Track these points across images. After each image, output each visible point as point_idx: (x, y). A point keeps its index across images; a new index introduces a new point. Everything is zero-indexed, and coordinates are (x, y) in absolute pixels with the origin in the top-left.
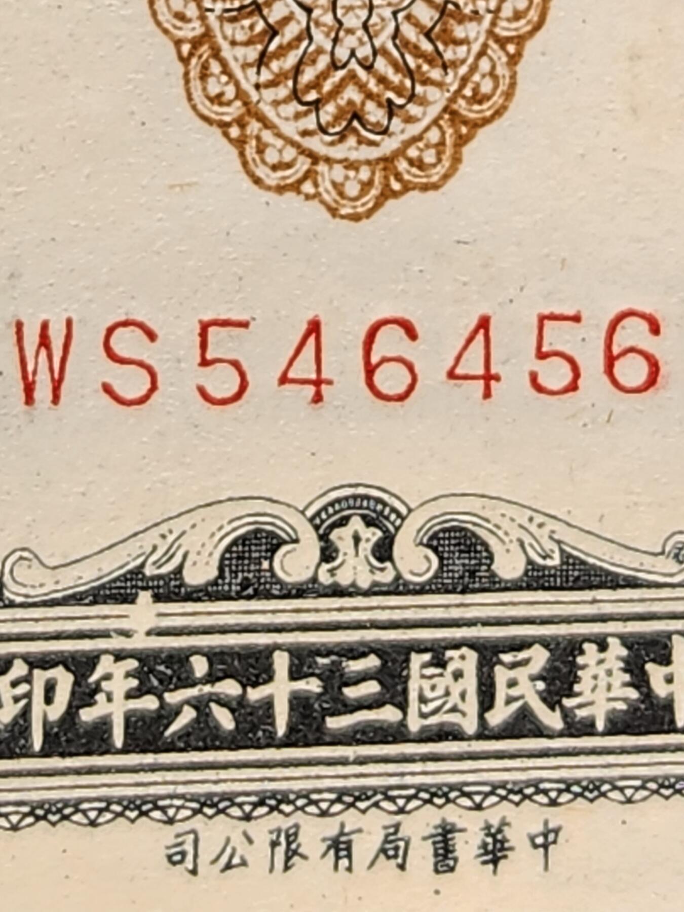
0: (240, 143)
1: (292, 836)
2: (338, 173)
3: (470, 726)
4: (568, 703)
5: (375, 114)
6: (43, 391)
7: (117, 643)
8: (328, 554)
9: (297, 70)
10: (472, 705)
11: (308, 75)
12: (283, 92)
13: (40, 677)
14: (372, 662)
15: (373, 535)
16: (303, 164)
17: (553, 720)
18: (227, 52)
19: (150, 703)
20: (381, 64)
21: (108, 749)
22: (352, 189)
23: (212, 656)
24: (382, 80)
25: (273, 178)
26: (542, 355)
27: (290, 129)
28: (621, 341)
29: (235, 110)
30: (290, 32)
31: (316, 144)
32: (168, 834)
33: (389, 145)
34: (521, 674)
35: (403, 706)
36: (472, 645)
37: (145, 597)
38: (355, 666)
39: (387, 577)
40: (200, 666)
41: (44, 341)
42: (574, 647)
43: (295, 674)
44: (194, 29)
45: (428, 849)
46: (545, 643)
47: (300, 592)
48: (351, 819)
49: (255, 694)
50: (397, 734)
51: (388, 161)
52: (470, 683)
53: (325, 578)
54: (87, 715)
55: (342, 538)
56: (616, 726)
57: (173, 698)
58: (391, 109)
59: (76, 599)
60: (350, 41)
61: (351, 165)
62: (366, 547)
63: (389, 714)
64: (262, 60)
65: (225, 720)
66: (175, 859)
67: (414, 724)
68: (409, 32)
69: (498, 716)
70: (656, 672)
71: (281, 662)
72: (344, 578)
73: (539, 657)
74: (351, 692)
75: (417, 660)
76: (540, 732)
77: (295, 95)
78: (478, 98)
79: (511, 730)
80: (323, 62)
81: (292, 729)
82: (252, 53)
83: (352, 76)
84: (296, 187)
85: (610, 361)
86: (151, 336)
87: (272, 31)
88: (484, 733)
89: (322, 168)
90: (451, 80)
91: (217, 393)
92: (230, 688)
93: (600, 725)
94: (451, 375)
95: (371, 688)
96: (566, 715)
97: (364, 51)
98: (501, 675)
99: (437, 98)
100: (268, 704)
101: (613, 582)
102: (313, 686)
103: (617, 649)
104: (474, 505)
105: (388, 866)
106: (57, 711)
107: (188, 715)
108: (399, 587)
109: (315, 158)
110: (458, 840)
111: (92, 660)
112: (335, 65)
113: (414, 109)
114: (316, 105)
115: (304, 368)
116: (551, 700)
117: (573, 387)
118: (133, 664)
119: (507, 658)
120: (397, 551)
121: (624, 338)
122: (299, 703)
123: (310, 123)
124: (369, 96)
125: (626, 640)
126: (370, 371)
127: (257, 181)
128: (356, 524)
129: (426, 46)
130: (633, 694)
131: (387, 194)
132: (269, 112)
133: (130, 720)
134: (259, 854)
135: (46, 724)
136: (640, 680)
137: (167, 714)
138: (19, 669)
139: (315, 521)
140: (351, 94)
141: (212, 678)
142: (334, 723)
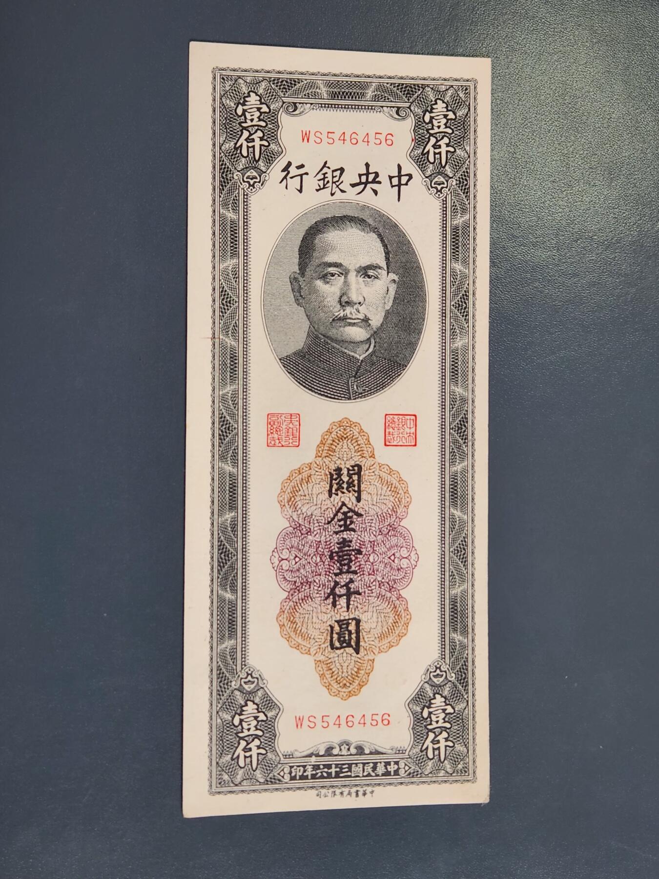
0: (328, 689)
1: (334, 792)
2: (343, 693)
3: (361, 775)
4: (376, 772)
5: (348, 684)
6: (299, 726)
7: (310, 763)
8: (341, 750)
9: (337, 678)
10: (361, 772)
11: (338, 679)
12: (335, 681)
13: (298, 768)
14: (347, 766)
15: (347, 747)
16: (337, 692)
17: (373, 774)
18: (326, 675)
19: (314, 772)
20: (349, 677)
21: (308, 779)
22: (345, 696)
23: (323, 765)
24: (349, 680)
25: (333, 694)
26: (372, 720)
27: (336, 687)
28: (384, 718)
29: (327, 684)
30: (336, 673)
31: (340, 689)
32: (317, 792)
33: (350, 689)
34: (369, 767)
35: (351, 772)
36: (362, 763)
37: (314, 757)
38: (344, 766)
39: (349, 753)
40: (322, 767)
41: (300, 719)
42: (377, 763)
43: (336, 768)
44: (321, 673)
45: (355, 794)
46: (372, 763)
47: (336, 755)
48: (343, 789)
49: (330, 771)
50: (350, 776)
51: (350, 692)
52: (361, 769)
53: (340, 754)
54: (305, 774)
55: (342, 747)
56: (383, 775)
57: (318, 771)
58: (350, 684)
59: (304, 757)
60: (344, 674)
61: (345, 692)
62: (346, 749)
63: (349, 774)
64: (332, 677)
65: (325, 774)
66: (318, 795)
67: (353, 775)
68: (353, 672)
69: (365, 774)
70: (388, 767)
71: (333, 766)
72: (343, 754)
73: (371, 765)
74: (344, 770)
75: (353, 765)
76: (371, 776)
77: (337, 682)
78: (363, 682)
79: (366, 776)
80: (340, 677)
81: (335, 776)
82: (330, 676)
83: (345, 679)
84: (336, 695)
85: (382, 720)
86: (315, 718)
87: (333, 672)
88: (363, 776)
89: (340, 693)
90: (359, 679)
91: (325, 726)
92: (326, 770)
93: (380, 775)
94: (359, 723)
95: (346, 770)
96: (376, 773)
97: (347, 675)
98: (366, 768)
99: (357, 682)
100: (331, 772)
101: (383, 754)
102: (338, 769)
103: (383, 764)
104: (362, 742)
105: (349, 796)
106: (301, 774)
107: (320, 774)
108: (351, 755)
109: (339, 691)
110: (359, 792)
111: (306, 766)
112: (342, 677)
113: (354, 683)
114: (339, 683)
115: (337, 722)
116: (373, 771)
117: (377, 725)
118: (312, 767)
119: (367, 765)
120: (350, 749)
121: (386, 717)
122: (336, 772)
123: (338, 686)
124: (347, 681)
125: (385, 762)
126: (347, 722)
127: (331, 695)
128: (345, 745)
129: (356, 674)
130: (385, 770)
131: (350, 696)
132: (333, 685)
133: (312, 775)
134: (330, 795)
135: (300, 776)
136: (386, 769)
137: (317, 774)
138: (295, 767)
139: (339, 745)
140: (345, 682)
141: (323, 769)
142: (342, 775)
